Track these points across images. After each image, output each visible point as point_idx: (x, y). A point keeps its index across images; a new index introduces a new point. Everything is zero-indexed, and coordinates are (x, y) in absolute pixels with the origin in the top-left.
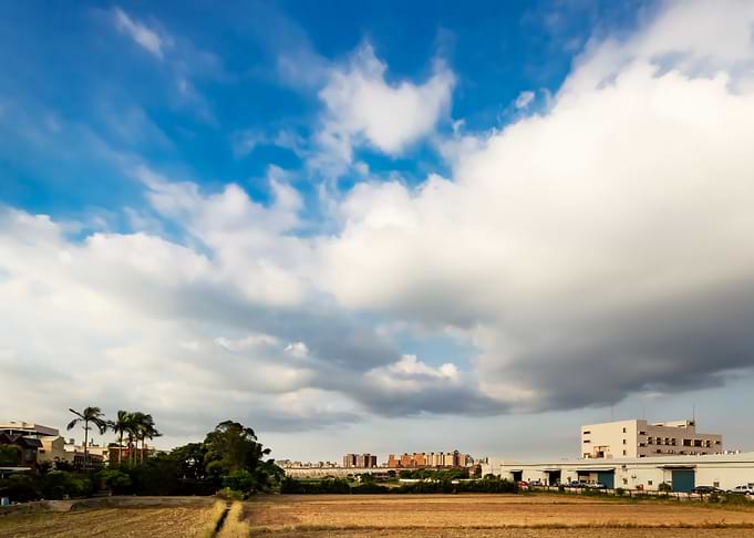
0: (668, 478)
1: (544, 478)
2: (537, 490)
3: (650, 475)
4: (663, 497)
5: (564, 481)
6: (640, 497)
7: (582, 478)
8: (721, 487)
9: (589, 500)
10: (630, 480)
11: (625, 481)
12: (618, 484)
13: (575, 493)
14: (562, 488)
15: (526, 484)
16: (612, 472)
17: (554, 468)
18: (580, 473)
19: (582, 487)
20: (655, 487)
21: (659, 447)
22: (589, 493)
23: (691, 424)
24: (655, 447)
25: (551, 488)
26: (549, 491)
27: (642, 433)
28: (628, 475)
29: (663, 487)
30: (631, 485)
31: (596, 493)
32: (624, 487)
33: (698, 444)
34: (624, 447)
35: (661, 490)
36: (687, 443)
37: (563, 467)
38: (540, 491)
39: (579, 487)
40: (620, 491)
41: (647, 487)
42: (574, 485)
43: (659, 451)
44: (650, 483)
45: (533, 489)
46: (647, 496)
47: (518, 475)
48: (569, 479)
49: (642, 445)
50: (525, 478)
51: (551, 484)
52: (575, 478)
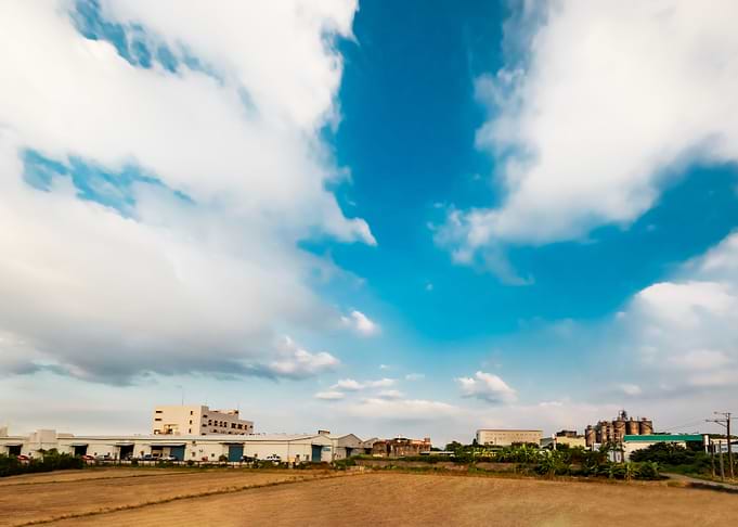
0: (226, 451)
1: (114, 452)
2: (105, 465)
3: (213, 450)
4: (224, 465)
5: (136, 454)
6: (206, 466)
7: (155, 452)
8: (258, 458)
9: (162, 472)
10: (197, 454)
11: (194, 454)
12: (188, 456)
13: (149, 466)
14: (135, 462)
15: (92, 458)
16: (184, 447)
17: (127, 443)
18: (154, 448)
19: (155, 460)
20: (216, 458)
21: (216, 428)
22: (162, 465)
23: (237, 412)
24: (213, 428)
25: (123, 462)
26: (120, 465)
27: (205, 416)
28: (196, 449)
29: (222, 458)
30: (198, 458)
31: (170, 465)
32: (193, 459)
33: (240, 427)
34: (190, 426)
35: (221, 460)
36: (233, 426)
37: (136, 442)
38: (110, 465)
39: (153, 460)
40: (191, 463)
41: (210, 459)
42: (147, 458)
43: (215, 431)
44: (213, 455)
45: (103, 464)
46: (211, 466)
47: (81, 450)
48: (142, 453)
49: (204, 426)
50: (90, 452)
51: (122, 458)
52: (148, 452)
